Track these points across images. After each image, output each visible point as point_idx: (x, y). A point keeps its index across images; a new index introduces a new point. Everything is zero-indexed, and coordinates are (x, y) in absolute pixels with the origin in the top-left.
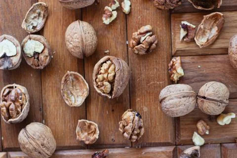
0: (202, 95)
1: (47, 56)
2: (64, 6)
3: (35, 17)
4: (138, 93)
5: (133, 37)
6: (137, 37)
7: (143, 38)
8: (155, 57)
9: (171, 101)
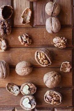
0: (51, 14)
1: (31, 85)
2: (8, 76)
3: (13, 89)
4: (49, 43)
5: (23, 45)
6: (24, 43)
7: (24, 40)
8: (33, 35)
9: (53, 28)
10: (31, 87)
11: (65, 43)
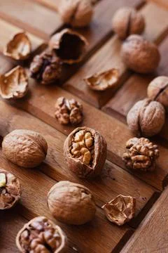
1: (15, 180)
7: (68, 105)
10: (10, 185)
11: (151, 153)
